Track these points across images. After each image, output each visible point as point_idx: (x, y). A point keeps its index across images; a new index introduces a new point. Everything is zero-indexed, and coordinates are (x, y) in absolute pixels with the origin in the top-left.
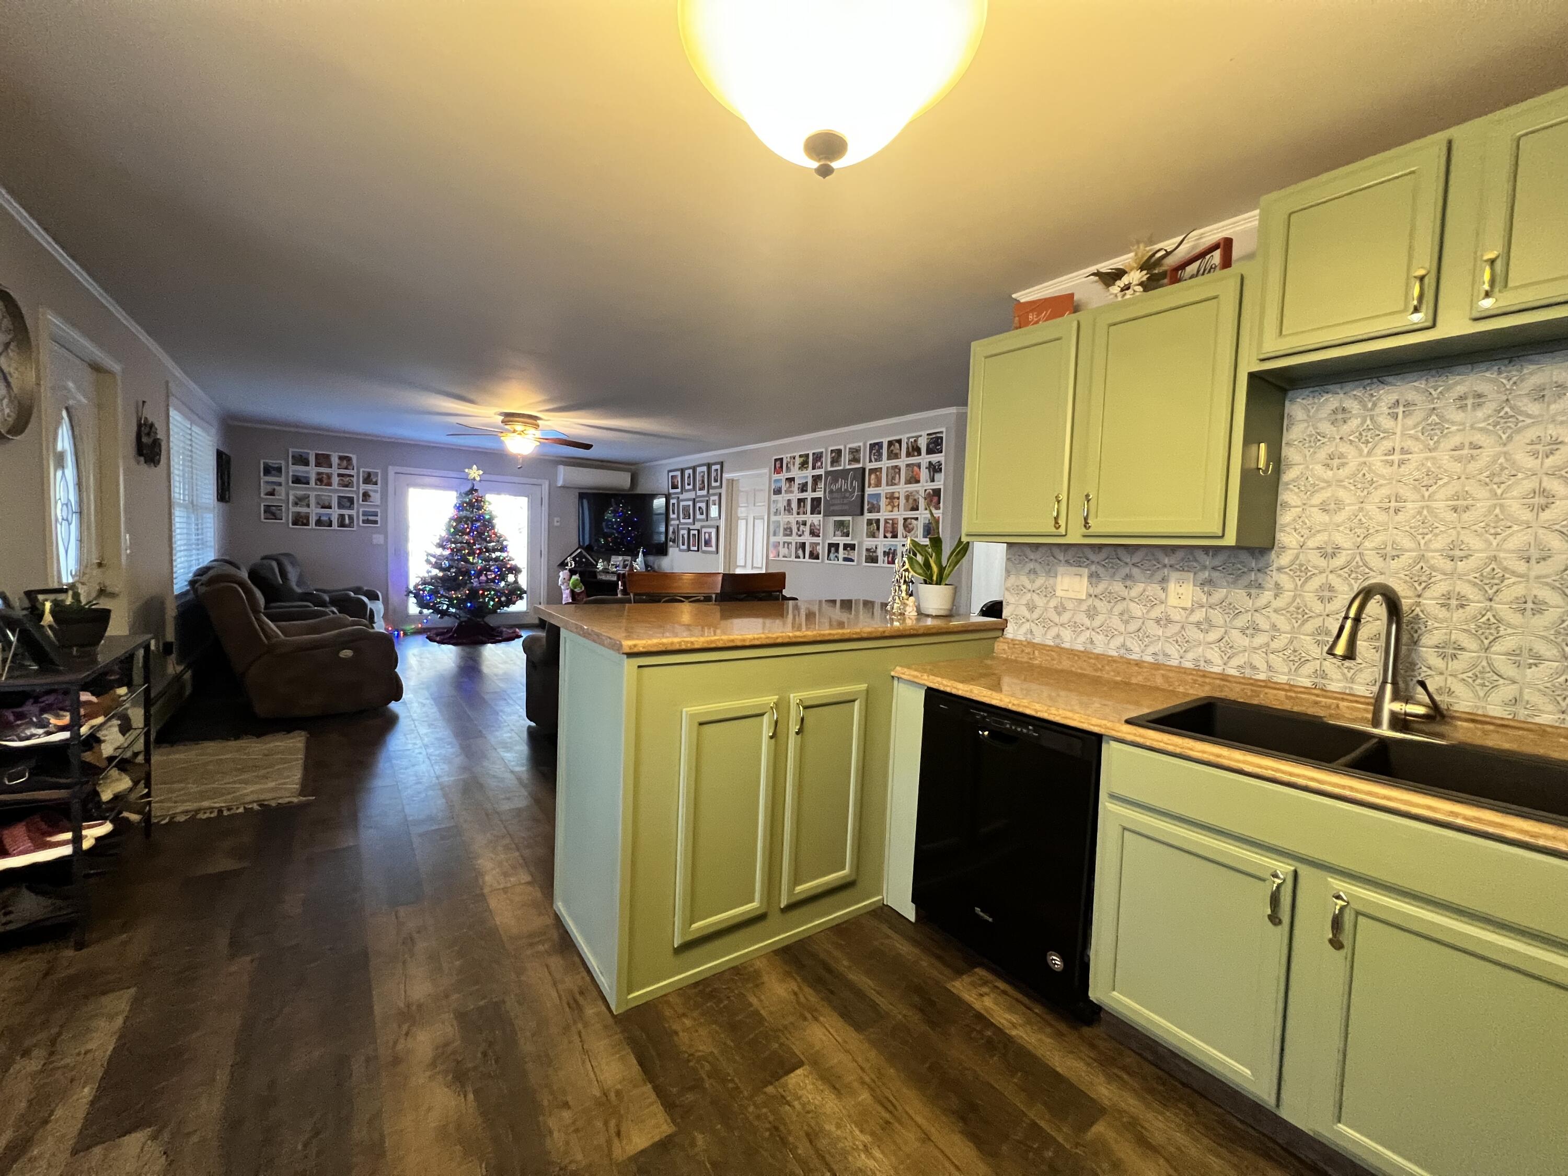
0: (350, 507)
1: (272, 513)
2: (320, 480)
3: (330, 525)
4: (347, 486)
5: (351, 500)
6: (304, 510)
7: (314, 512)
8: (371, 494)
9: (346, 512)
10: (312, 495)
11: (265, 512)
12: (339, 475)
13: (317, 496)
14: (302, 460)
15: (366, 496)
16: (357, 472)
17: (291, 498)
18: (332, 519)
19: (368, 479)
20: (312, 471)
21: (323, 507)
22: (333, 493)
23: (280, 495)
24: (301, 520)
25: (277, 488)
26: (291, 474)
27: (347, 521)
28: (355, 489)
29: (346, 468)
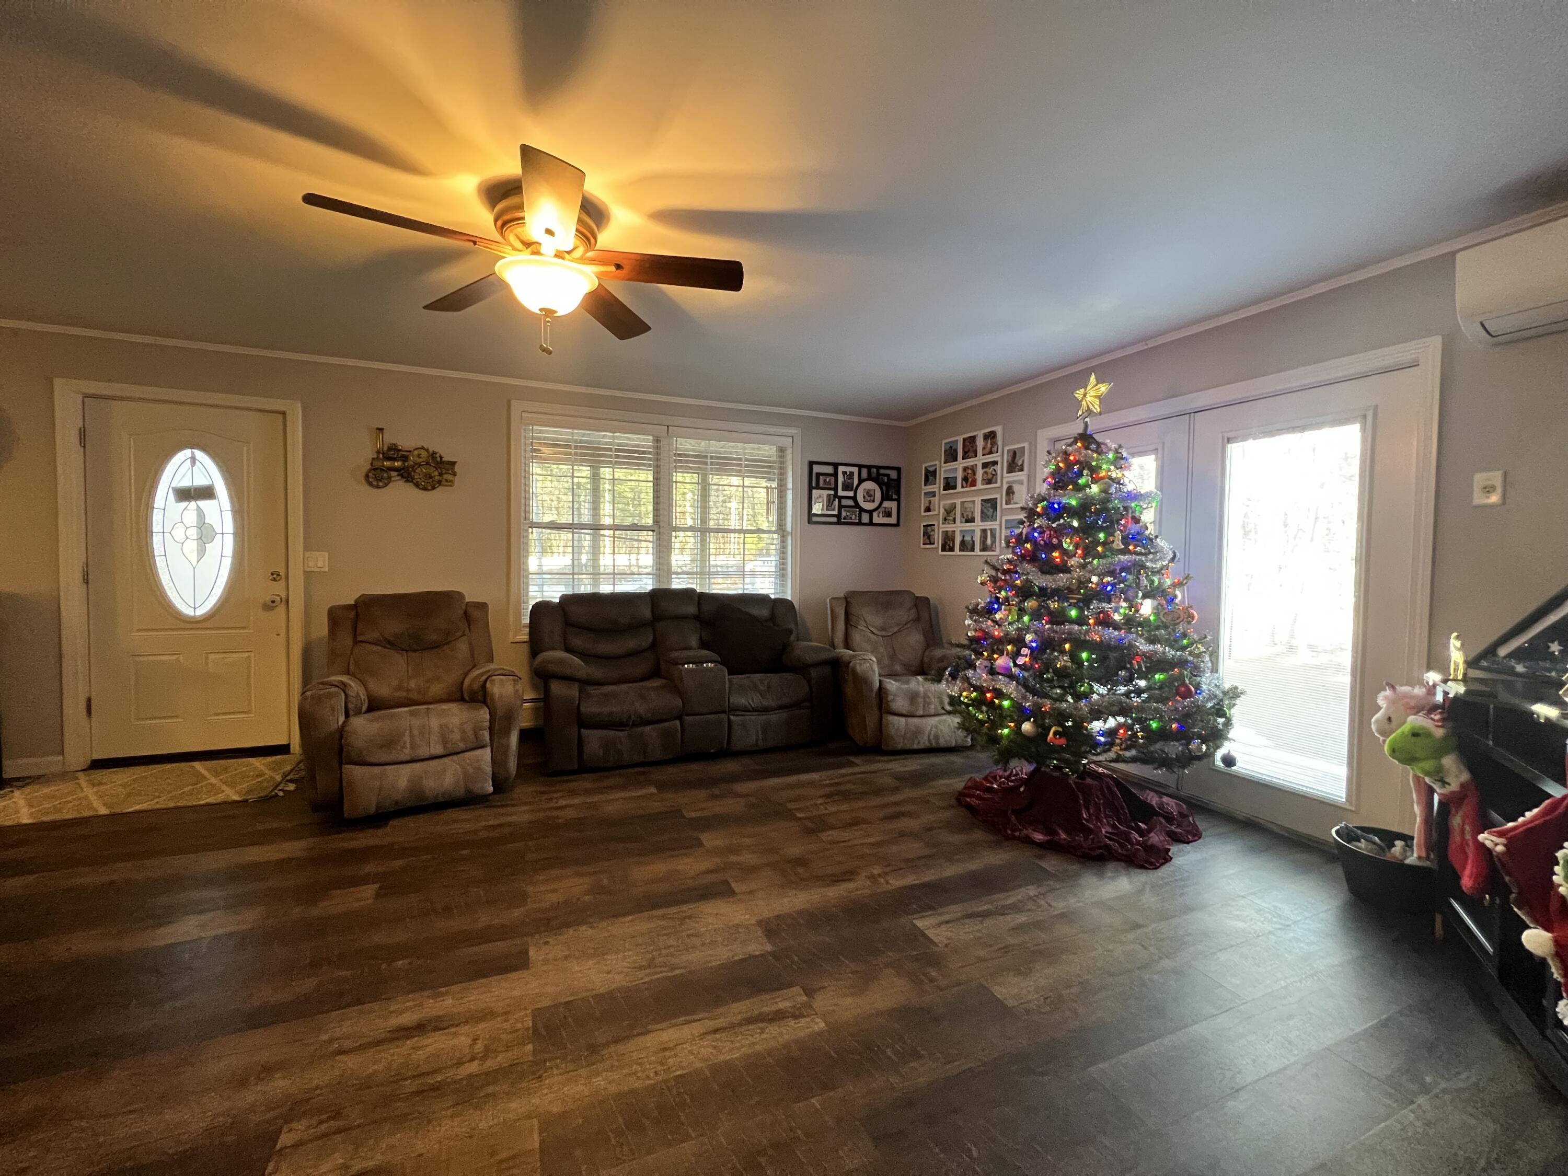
0: (993, 518)
1: (928, 538)
2: (965, 479)
3: (973, 550)
4: (989, 482)
5: (993, 503)
6: (949, 527)
7: (959, 527)
8: (1016, 488)
9: (988, 525)
10: (958, 502)
11: (924, 536)
12: (985, 465)
13: (962, 503)
14: (951, 455)
15: (1010, 492)
16: (1001, 457)
17: (942, 510)
18: (975, 539)
19: (1013, 466)
20: (959, 466)
21: (967, 521)
22: (975, 498)
23: (934, 510)
24: (948, 545)
25: (932, 499)
26: (943, 477)
27: (989, 541)
28: (998, 485)
29: (991, 453)
